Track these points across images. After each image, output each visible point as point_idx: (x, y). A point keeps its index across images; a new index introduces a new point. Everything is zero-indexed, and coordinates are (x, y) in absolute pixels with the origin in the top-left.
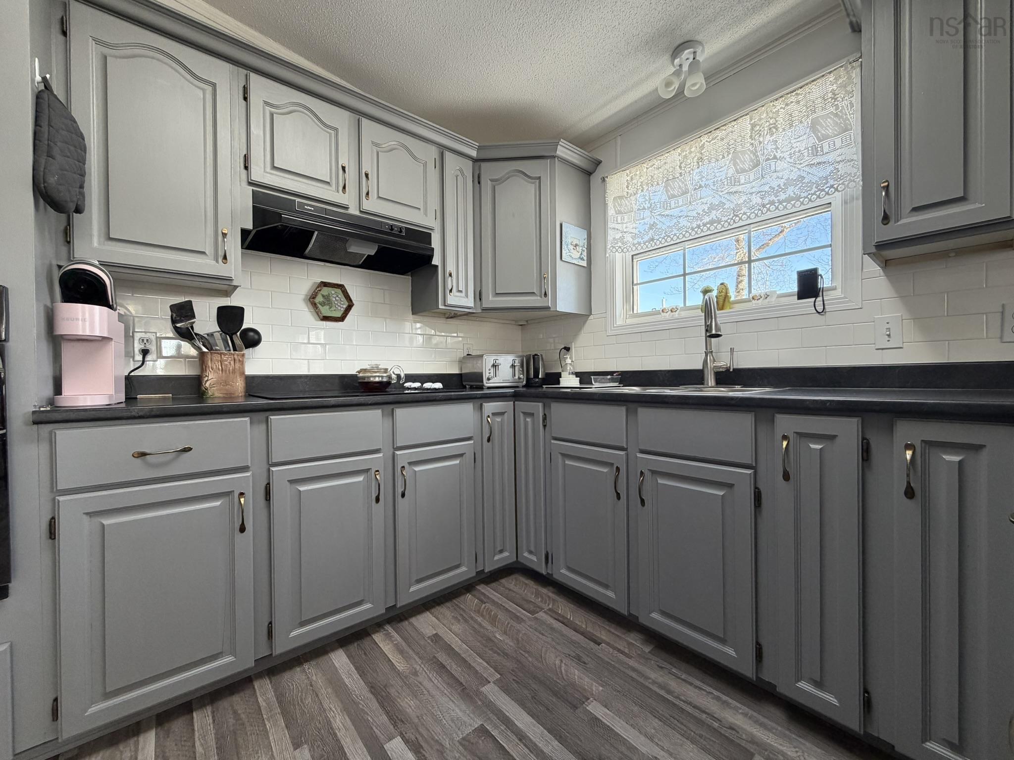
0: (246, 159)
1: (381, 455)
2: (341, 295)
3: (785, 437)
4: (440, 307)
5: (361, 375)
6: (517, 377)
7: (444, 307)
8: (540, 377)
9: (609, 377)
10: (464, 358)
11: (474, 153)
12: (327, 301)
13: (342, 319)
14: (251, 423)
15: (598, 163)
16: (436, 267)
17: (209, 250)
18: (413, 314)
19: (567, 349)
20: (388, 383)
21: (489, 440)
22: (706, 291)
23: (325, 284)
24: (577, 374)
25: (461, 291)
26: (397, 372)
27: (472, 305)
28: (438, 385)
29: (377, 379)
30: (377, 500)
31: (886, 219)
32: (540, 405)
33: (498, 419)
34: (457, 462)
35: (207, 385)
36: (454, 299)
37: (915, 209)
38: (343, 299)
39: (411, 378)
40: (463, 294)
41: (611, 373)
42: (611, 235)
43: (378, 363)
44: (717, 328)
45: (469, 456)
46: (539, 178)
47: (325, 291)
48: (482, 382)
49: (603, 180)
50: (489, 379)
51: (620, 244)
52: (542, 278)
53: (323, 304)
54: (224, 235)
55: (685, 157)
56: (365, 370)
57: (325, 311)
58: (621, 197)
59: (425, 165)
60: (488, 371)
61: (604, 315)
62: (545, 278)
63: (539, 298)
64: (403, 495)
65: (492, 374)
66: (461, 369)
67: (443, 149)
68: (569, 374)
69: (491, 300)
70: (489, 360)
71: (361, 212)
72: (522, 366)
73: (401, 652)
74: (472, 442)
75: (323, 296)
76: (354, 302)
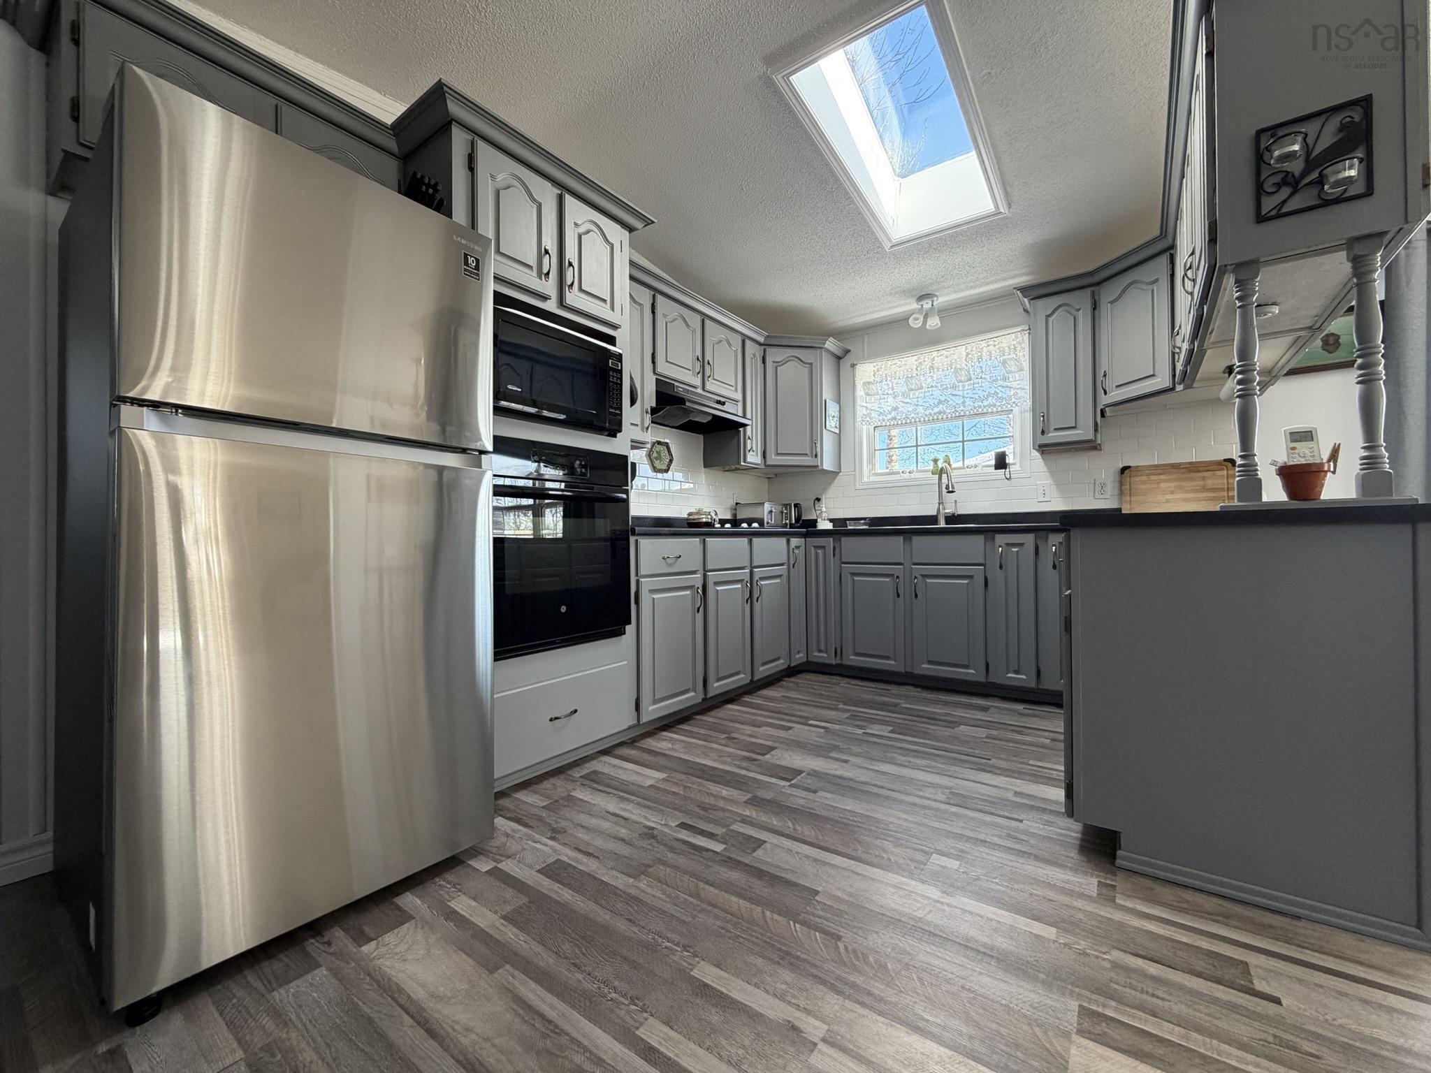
0: (653, 356)
1: (746, 570)
2: (667, 452)
3: (1000, 546)
4: (742, 463)
5: (690, 517)
7: (744, 464)
9: (862, 522)
11: (762, 340)
12: (659, 456)
13: (667, 471)
15: (848, 351)
16: (739, 431)
18: (705, 467)
19: (818, 500)
21: (793, 566)
22: (935, 461)
23: (659, 443)
24: (831, 520)
25: (754, 451)
27: (760, 462)
28: (757, 525)
29: (704, 520)
30: (747, 601)
31: (1043, 432)
32: (831, 539)
33: (797, 551)
34: (778, 581)
36: (750, 458)
37: (1055, 429)
38: (667, 455)
40: (755, 453)
41: (865, 519)
42: (860, 412)
43: (702, 507)
44: (953, 487)
45: (784, 577)
46: (811, 364)
47: (658, 448)
49: (853, 366)
50: (767, 523)
51: (868, 419)
52: (813, 444)
53: (657, 459)
54: (645, 412)
55: (921, 363)
56: (692, 515)
57: (657, 464)
58: (869, 383)
59: (736, 352)
60: (767, 517)
61: (853, 473)
62: (816, 443)
63: (811, 459)
64: (757, 600)
65: (769, 519)
67: (745, 338)
68: (824, 520)
69: (771, 459)
70: (767, 508)
71: (703, 390)
74: (785, 567)
75: (656, 452)
76: (673, 457)
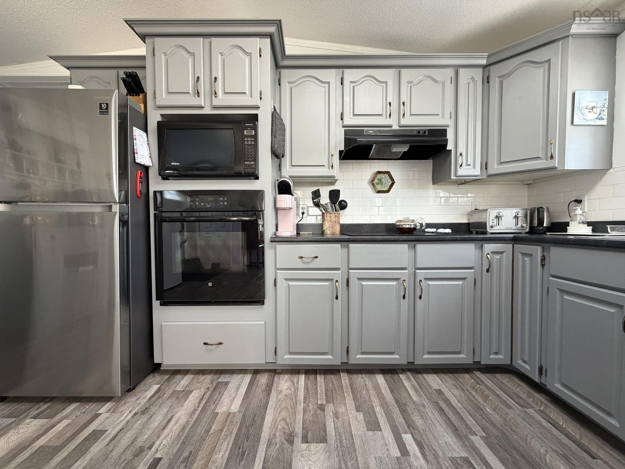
0: (342, 114)
1: (407, 271)
2: (388, 178)
4: (452, 178)
5: (398, 224)
6: (519, 225)
7: (455, 178)
8: (545, 225)
10: (472, 212)
11: (484, 62)
12: (380, 182)
13: (388, 191)
14: (341, 247)
16: (450, 151)
17: (326, 164)
18: (433, 184)
19: (579, 201)
20: (415, 229)
21: (488, 271)
23: (379, 172)
25: (470, 165)
26: (421, 222)
27: (479, 173)
28: (448, 231)
29: (407, 226)
30: (404, 297)
33: (498, 257)
34: (460, 283)
35: (325, 228)
36: (463, 171)
38: (389, 180)
39: (429, 226)
40: (471, 167)
43: (408, 216)
45: (470, 280)
46: (549, 60)
47: (379, 176)
48: (486, 228)
50: (492, 227)
52: (548, 143)
53: (378, 184)
54: (332, 155)
56: (400, 221)
57: (379, 188)
59: (443, 84)
60: (491, 221)
62: (551, 144)
63: (544, 161)
64: (420, 298)
65: (495, 223)
66: (469, 220)
67: (457, 68)
68: (579, 223)
69: (495, 168)
70: (493, 213)
71: (400, 126)
72: (526, 217)
73: (416, 390)
74: (473, 271)
75: (378, 179)
76: (395, 181)
